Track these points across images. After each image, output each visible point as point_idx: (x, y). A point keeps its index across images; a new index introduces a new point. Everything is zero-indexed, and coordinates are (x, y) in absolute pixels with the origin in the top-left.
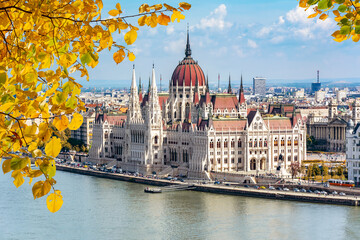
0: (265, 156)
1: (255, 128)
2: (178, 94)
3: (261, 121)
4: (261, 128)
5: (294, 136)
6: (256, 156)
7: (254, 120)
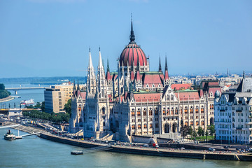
0: (177, 122)
1: (168, 99)
2: (123, 73)
3: (172, 93)
4: (172, 99)
5: (201, 105)
6: (169, 122)
7: (167, 93)
